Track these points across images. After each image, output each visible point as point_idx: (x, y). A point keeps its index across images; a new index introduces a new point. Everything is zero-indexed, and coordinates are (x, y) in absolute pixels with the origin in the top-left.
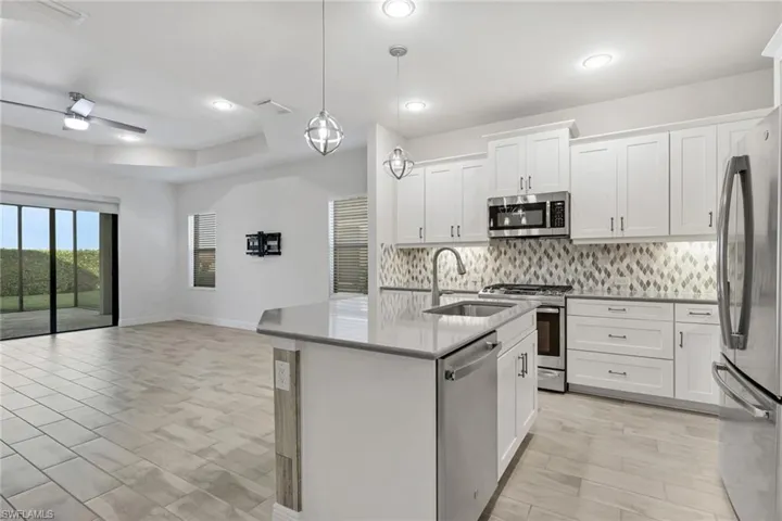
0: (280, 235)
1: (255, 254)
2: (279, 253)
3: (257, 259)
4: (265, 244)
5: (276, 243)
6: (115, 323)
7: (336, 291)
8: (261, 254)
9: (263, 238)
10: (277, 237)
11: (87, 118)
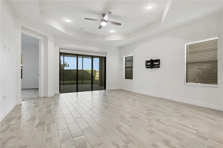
0: (159, 60)
1: (149, 68)
2: (159, 67)
3: (150, 69)
4: (153, 64)
5: (158, 63)
6: (105, 89)
7: (187, 82)
8: (151, 68)
9: (152, 61)
10: (158, 61)
11: (107, 22)
